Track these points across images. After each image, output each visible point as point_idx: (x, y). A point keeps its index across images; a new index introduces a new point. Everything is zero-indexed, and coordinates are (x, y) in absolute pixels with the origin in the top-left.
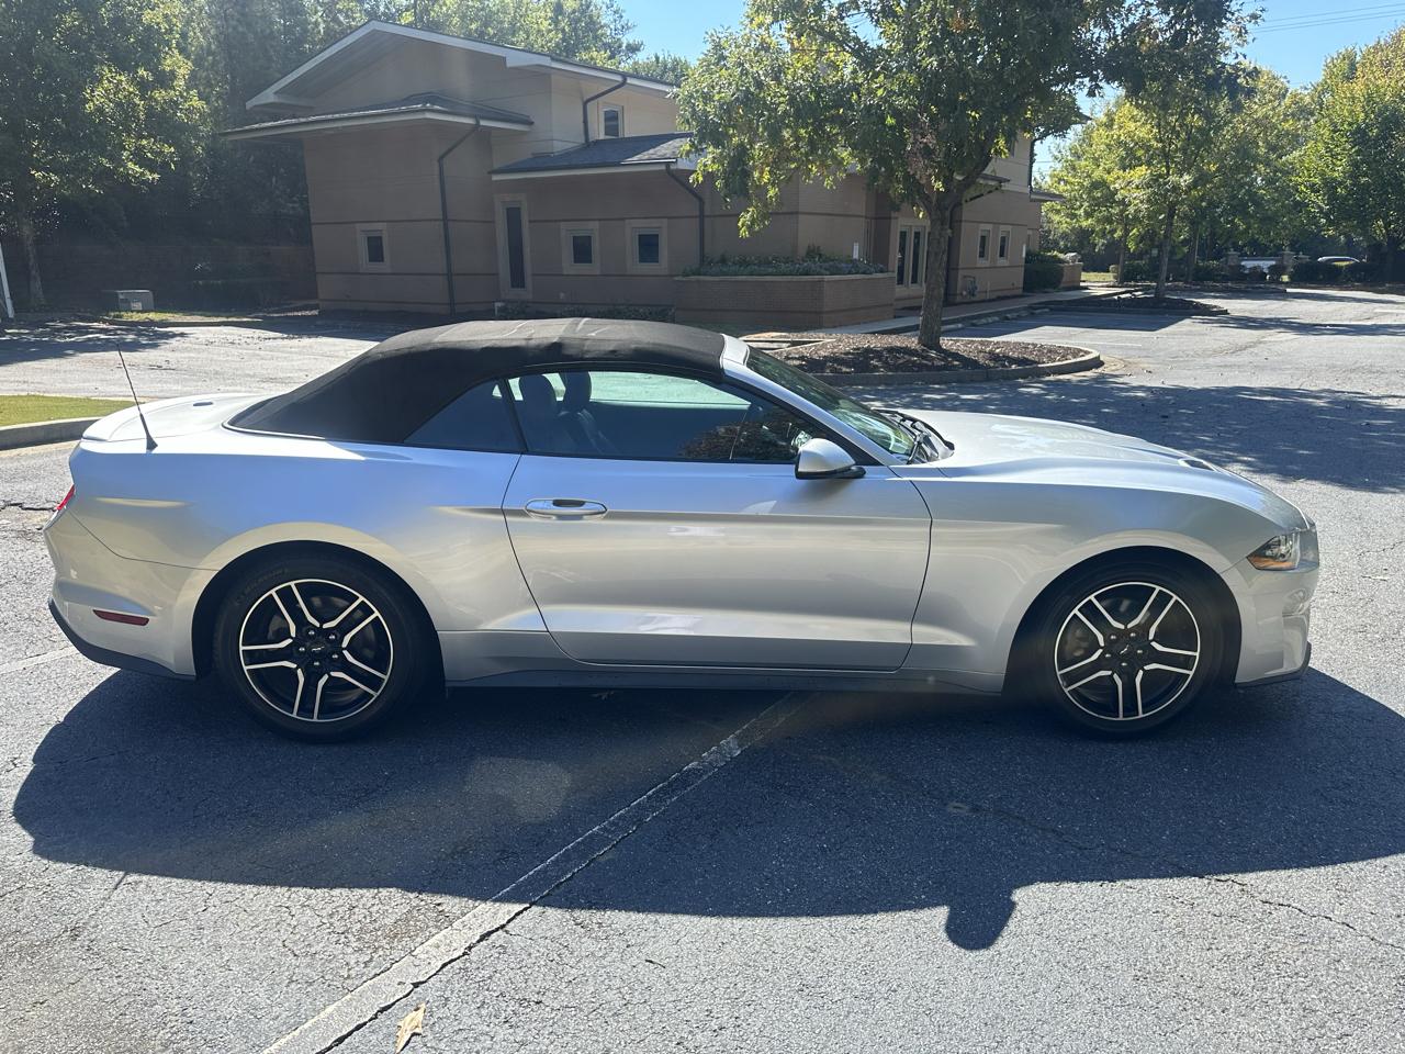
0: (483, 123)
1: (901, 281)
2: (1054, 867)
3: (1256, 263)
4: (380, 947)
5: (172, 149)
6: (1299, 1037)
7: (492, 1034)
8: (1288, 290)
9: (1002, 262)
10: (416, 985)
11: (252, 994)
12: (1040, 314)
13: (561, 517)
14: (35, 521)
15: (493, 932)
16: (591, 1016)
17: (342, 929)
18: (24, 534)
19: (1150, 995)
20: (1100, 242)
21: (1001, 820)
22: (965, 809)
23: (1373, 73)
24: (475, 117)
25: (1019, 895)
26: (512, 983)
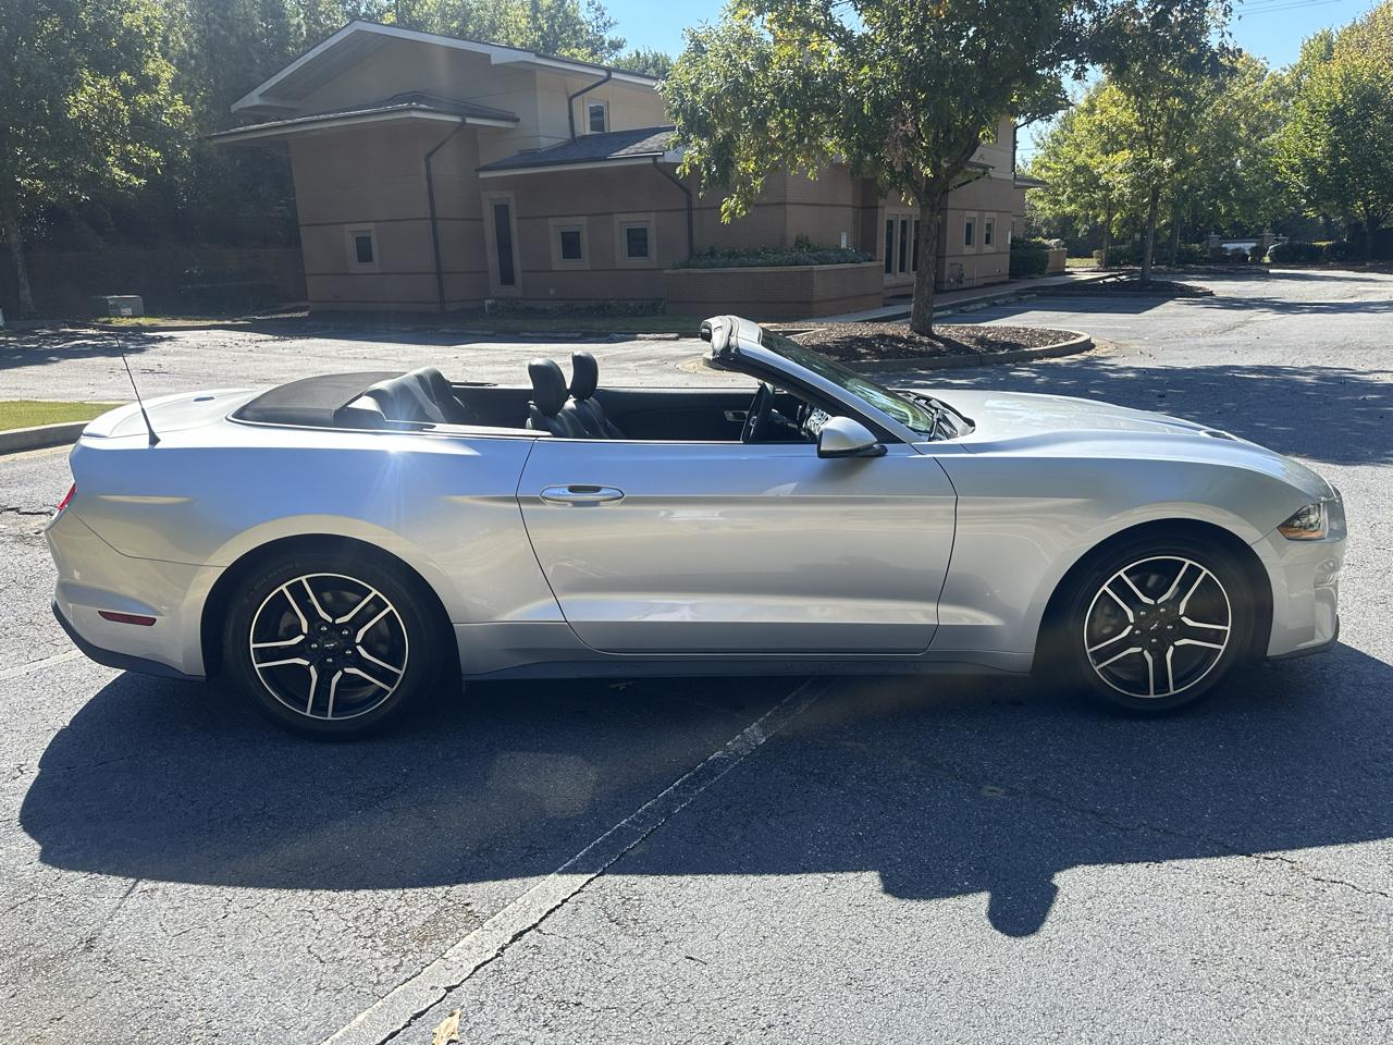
0: (469, 121)
1: (888, 269)
2: (1098, 849)
3: (1237, 245)
4: (409, 950)
5: (158, 154)
6: (1369, 1018)
7: (532, 1039)
8: (1271, 271)
9: (988, 249)
10: (449, 989)
11: (278, 1004)
12: (1027, 299)
13: (576, 504)
14: (33, 525)
15: (525, 931)
16: (633, 1017)
17: (369, 933)
18: (21, 538)
19: (1210, 979)
20: (1083, 228)
21: (1039, 803)
22: (1000, 793)
23: (1349, 53)
24: (461, 115)
25: (1061, 879)
26: (548, 984)
